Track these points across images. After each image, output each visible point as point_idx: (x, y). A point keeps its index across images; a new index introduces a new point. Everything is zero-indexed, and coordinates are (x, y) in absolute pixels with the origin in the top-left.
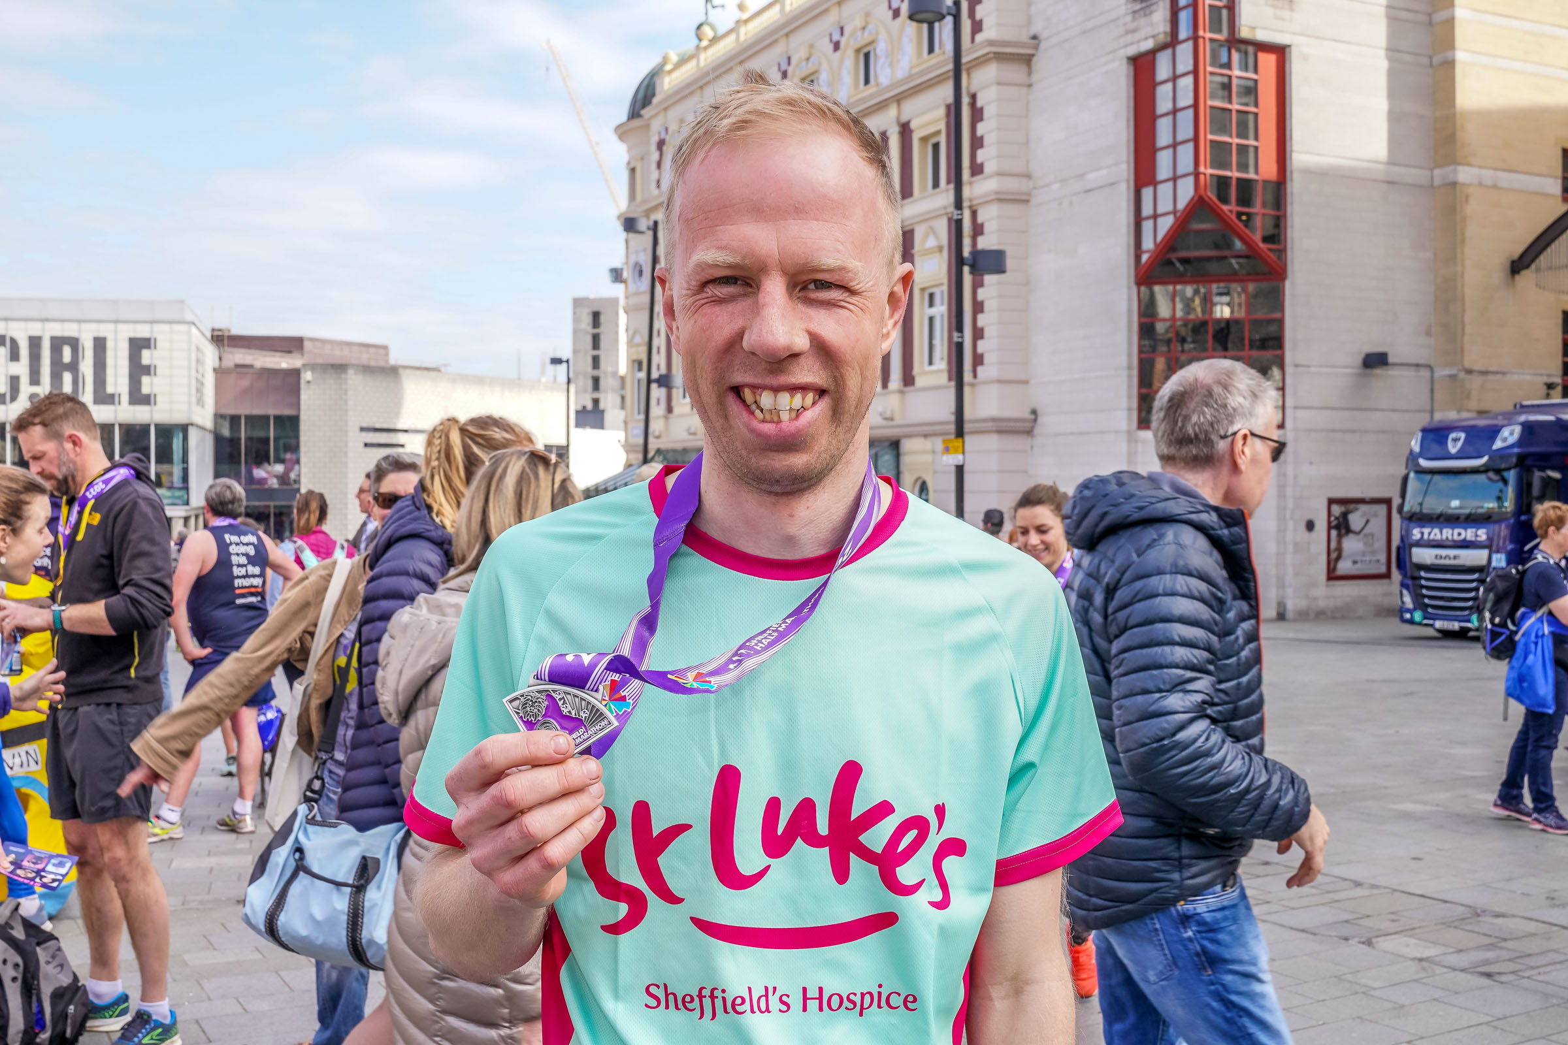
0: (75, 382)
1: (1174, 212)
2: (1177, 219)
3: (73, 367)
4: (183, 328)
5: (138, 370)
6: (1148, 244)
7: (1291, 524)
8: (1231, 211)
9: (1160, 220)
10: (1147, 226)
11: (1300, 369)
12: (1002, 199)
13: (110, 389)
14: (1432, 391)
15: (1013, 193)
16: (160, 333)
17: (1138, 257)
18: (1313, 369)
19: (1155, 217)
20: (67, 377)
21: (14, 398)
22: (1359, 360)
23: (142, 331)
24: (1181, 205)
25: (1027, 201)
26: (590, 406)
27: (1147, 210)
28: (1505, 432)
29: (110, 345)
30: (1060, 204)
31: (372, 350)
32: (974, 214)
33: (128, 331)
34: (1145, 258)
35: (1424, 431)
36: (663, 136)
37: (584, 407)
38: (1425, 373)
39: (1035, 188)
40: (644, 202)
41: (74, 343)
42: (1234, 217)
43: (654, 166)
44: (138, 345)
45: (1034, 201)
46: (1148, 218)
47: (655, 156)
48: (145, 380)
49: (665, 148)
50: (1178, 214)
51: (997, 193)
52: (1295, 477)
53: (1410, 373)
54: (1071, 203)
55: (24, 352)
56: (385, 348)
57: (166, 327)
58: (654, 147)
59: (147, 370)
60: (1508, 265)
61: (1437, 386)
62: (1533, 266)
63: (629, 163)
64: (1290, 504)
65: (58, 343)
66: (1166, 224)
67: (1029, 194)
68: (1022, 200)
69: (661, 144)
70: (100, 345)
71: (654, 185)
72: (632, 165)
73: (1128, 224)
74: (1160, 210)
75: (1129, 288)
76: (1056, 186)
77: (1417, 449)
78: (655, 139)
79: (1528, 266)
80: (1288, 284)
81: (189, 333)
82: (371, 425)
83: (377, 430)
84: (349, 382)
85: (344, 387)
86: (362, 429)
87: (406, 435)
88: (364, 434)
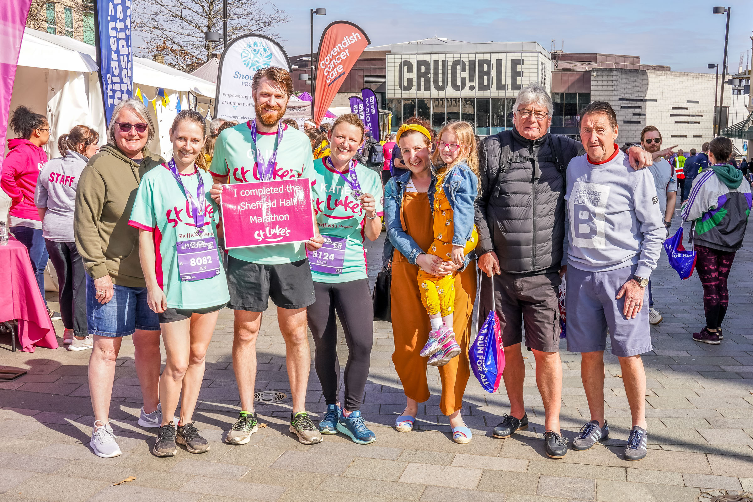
0: (489, 80)
3: (488, 73)
4: (536, 54)
5: (516, 74)
13: (503, 83)
16: (526, 57)
20: (485, 78)
21: (463, 88)
23: (518, 56)
29: (504, 63)
31: (631, 60)
33: (511, 57)
41: (488, 62)
44: (516, 63)
48: (519, 79)
55: (468, 67)
56: (638, 58)
57: (528, 54)
59: (520, 74)
65: (482, 63)
70: (499, 63)
81: (538, 57)
82: (624, 97)
83: (627, 100)
84: (614, 77)
85: (611, 79)
86: (620, 100)
87: (642, 102)
88: (621, 102)
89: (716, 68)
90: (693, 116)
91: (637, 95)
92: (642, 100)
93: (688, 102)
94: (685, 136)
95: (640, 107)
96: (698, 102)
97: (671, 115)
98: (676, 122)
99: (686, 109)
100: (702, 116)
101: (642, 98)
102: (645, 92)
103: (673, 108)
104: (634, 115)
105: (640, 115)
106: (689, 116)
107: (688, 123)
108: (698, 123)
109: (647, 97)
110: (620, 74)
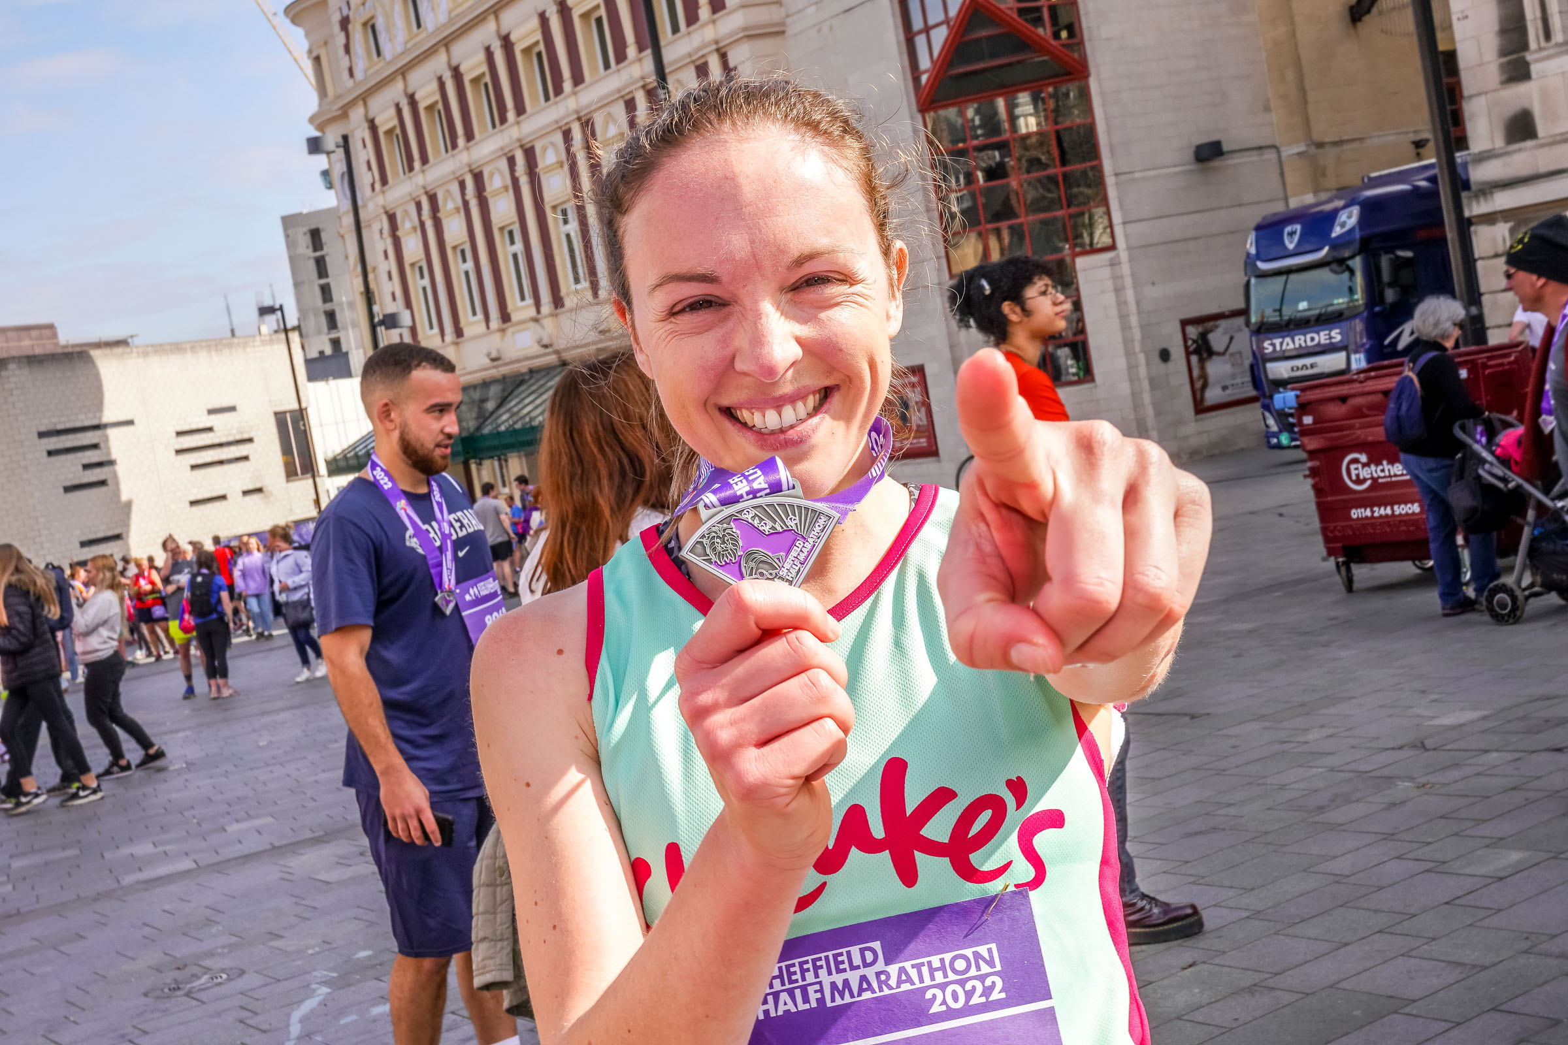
1: (947, 21)
2: (950, 28)
6: (925, 63)
7: (1142, 358)
8: (1011, 9)
9: (933, 33)
10: (921, 41)
11: (1123, 177)
12: (752, 35)
14: (1282, 174)
15: (765, 26)
17: (916, 80)
18: (1137, 175)
19: (927, 30)
22: (1190, 154)
24: (953, 12)
25: (783, 32)
26: (328, 351)
27: (917, 24)
28: (1343, 217)
30: (819, 31)
31: (34, 333)
32: (723, 57)
34: (924, 78)
35: (1258, 228)
36: (345, 12)
37: (321, 353)
38: (1271, 155)
39: (787, 16)
40: (338, 97)
42: (1015, 16)
43: (341, 51)
45: (790, 31)
46: (919, 32)
47: (341, 39)
49: (350, 27)
50: (952, 23)
51: (745, 29)
52: (1138, 303)
53: (1253, 157)
54: (831, 28)
56: (51, 327)
58: (336, 28)
60: (1347, 13)
61: (1287, 168)
62: (1375, 10)
63: (310, 52)
64: (1137, 334)
66: (940, 36)
67: (783, 24)
68: (776, 32)
69: (345, 23)
71: (346, 74)
72: (315, 54)
73: (898, 43)
74: (931, 22)
75: (912, 118)
76: (812, 10)
77: (1253, 251)
78: (336, 18)
79: (1368, 11)
80: (1093, 83)
82: (51, 427)
83: (59, 433)
84: (13, 379)
85: (7, 386)
86: (41, 435)
87: (98, 433)
88: (45, 441)
89: (279, 313)
90: (229, 444)
91: (81, 417)
92: (97, 427)
93: (211, 412)
94: (223, 497)
95: (95, 446)
96: (232, 409)
97: (178, 452)
98: (194, 467)
99: (210, 429)
100: (250, 440)
101: (95, 422)
102: (99, 405)
103: (179, 434)
104: (86, 467)
105: (100, 464)
106: (221, 445)
107: (221, 462)
108: (246, 458)
109: (108, 417)
110: (26, 371)
